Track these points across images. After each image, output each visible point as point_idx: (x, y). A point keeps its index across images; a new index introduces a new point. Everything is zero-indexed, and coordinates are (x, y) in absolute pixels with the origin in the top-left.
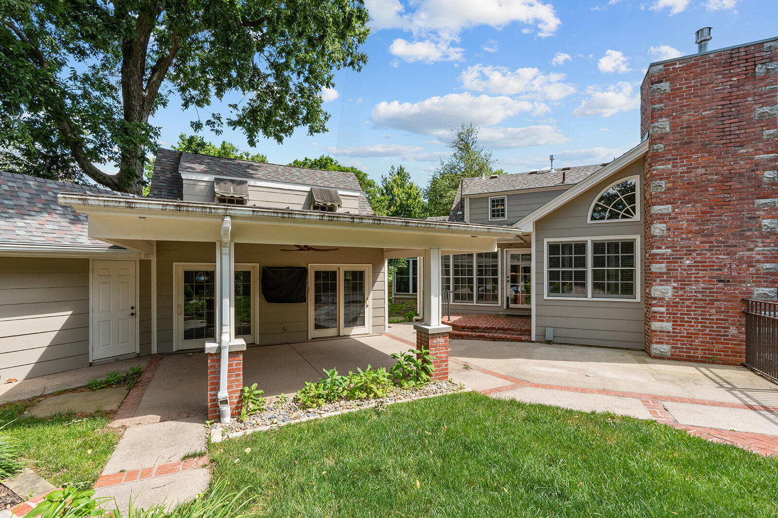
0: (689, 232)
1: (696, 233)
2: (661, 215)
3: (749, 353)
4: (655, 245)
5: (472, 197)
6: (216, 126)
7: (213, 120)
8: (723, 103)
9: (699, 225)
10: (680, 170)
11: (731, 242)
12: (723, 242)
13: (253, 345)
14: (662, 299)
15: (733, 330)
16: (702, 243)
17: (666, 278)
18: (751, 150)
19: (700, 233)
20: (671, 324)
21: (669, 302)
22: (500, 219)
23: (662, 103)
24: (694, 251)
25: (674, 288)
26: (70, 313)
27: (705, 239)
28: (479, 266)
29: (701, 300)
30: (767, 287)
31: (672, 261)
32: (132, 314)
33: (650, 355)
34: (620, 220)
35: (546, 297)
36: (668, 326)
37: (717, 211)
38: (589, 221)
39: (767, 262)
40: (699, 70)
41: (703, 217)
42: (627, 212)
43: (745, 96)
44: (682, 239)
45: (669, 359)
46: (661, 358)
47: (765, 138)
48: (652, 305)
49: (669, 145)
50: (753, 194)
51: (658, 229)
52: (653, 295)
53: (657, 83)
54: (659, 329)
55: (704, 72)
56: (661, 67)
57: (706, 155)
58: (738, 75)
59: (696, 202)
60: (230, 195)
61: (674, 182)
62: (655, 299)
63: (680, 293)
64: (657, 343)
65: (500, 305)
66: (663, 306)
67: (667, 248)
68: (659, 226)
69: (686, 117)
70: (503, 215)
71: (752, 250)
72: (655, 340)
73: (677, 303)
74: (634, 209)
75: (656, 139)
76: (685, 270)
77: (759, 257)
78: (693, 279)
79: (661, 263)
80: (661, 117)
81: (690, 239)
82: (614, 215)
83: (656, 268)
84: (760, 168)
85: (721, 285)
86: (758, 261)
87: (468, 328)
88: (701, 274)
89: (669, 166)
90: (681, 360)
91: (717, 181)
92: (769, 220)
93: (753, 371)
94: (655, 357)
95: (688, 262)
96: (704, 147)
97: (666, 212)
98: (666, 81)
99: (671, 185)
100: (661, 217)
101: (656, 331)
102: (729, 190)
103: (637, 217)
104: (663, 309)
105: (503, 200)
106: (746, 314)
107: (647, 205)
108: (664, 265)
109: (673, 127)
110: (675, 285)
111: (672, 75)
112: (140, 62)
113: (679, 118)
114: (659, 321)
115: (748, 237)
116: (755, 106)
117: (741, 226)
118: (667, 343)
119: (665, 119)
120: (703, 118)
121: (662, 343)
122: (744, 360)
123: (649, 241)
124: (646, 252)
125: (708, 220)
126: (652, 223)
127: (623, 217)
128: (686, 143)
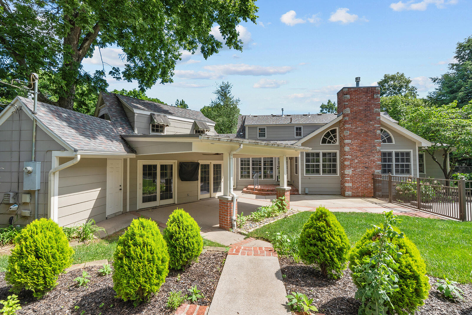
0: (357, 150)
1: (359, 150)
2: (348, 143)
3: (374, 193)
4: (346, 154)
5: (249, 126)
6: (116, 75)
7: (114, 71)
8: (365, 105)
9: (359, 148)
10: (353, 127)
11: (369, 154)
12: (366, 154)
13: (174, 204)
14: (348, 175)
15: (370, 185)
16: (360, 154)
17: (350, 166)
18: (373, 123)
19: (360, 150)
20: (351, 184)
21: (350, 176)
22: (263, 138)
23: (347, 102)
24: (358, 157)
25: (352, 170)
26: (100, 189)
27: (361, 153)
28: (264, 162)
29: (360, 175)
30: (378, 170)
31: (352, 160)
32: (120, 189)
33: (345, 196)
34: (331, 144)
35: (305, 175)
36: (350, 185)
37: (364, 143)
38: (321, 144)
39: (378, 161)
40: (358, 92)
41: (360, 145)
42: (334, 141)
43: (372, 104)
44: (354, 153)
45: (351, 197)
46: (349, 197)
47: (377, 119)
48: (345, 177)
49: (350, 118)
50: (374, 138)
51: (347, 149)
52: (345, 173)
53: (346, 95)
54: (348, 186)
55: (360, 94)
56: (347, 89)
57: (361, 123)
58: (369, 97)
59: (358, 139)
60: (162, 124)
61: (352, 132)
62: (346, 175)
63: (354, 172)
64: (347, 191)
65: (274, 180)
66: (349, 177)
67: (350, 156)
68: (347, 147)
69: (355, 109)
70: (264, 136)
71: (374, 157)
72: (346, 190)
73: (353, 176)
74: (336, 140)
75: (345, 115)
76: (355, 164)
77: (376, 160)
78: (358, 167)
79: (348, 161)
80: (347, 107)
81: (357, 153)
82: (329, 142)
83: (347, 163)
84: (376, 129)
85: (366, 169)
86: (376, 161)
87: (270, 190)
88: (360, 165)
89: (350, 126)
90: (355, 197)
91: (365, 133)
92: (379, 147)
93: (377, 198)
94: (347, 197)
95: (356, 161)
96: (360, 120)
97: (349, 142)
98: (349, 94)
99: (350, 133)
100: (348, 144)
101: (347, 187)
102: (368, 136)
103: (337, 143)
104: (349, 179)
105: (264, 129)
106: (373, 179)
107: (342, 139)
108: (349, 162)
109: (351, 111)
110: (352, 169)
111: (350, 93)
112: (78, 33)
113: (353, 108)
114: (348, 183)
115: (374, 153)
116: (374, 108)
117: (371, 149)
118: (350, 191)
119: (348, 108)
120: (360, 110)
121: (349, 191)
122: (373, 195)
123: (343, 153)
124: (341, 157)
125: (362, 146)
126: (345, 146)
127: (333, 143)
128: (355, 118)
